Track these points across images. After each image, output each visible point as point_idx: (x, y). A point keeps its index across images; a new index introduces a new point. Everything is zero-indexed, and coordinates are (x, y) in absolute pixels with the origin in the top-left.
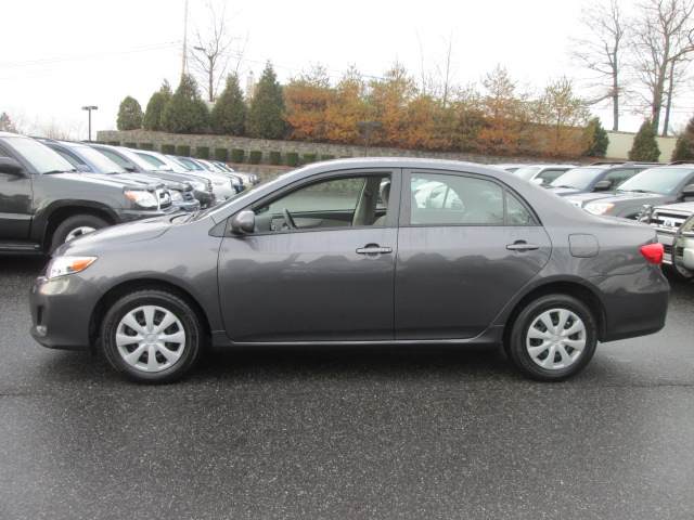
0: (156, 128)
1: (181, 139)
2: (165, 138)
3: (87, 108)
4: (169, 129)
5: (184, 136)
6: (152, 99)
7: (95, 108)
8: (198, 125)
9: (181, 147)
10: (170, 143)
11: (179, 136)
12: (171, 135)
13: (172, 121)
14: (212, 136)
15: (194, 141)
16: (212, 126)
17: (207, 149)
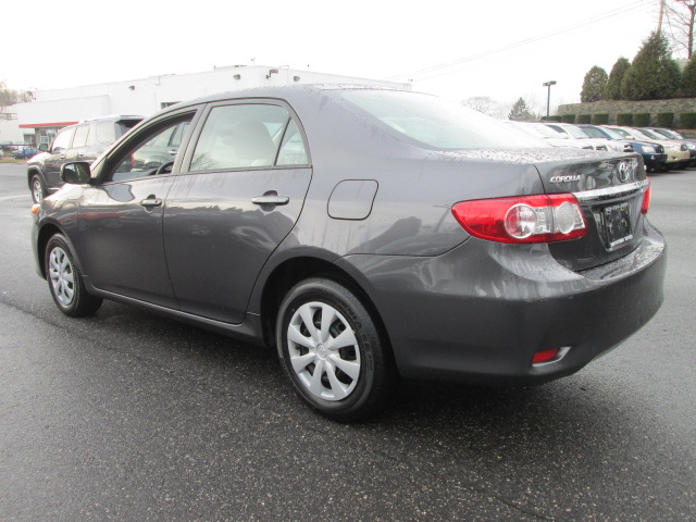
0: (617, 97)
1: (642, 106)
2: (624, 107)
3: (546, 84)
4: (630, 96)
5: (645, 103)
6: (616, 66)
7: (554, 83)
8: (663, 88)
9: (639, 116)
10: (629, 111)
11: (639, 103)
12: (630, 103)
13: (633, 88)
14: (679, 100)
15: (655, 107)
16: (683, 87)
17: (672, 114)
